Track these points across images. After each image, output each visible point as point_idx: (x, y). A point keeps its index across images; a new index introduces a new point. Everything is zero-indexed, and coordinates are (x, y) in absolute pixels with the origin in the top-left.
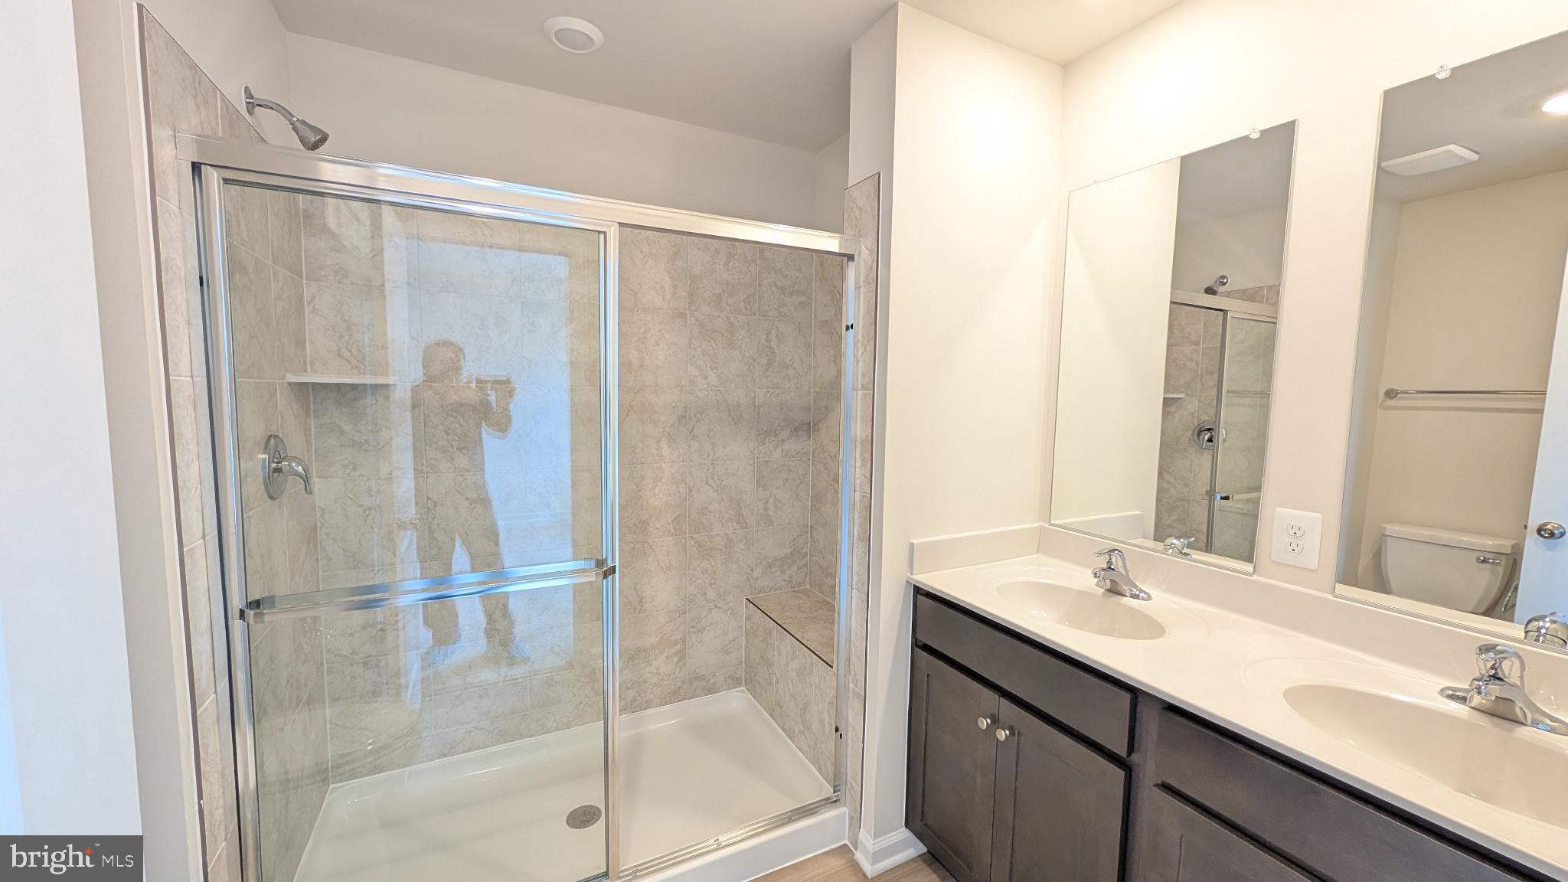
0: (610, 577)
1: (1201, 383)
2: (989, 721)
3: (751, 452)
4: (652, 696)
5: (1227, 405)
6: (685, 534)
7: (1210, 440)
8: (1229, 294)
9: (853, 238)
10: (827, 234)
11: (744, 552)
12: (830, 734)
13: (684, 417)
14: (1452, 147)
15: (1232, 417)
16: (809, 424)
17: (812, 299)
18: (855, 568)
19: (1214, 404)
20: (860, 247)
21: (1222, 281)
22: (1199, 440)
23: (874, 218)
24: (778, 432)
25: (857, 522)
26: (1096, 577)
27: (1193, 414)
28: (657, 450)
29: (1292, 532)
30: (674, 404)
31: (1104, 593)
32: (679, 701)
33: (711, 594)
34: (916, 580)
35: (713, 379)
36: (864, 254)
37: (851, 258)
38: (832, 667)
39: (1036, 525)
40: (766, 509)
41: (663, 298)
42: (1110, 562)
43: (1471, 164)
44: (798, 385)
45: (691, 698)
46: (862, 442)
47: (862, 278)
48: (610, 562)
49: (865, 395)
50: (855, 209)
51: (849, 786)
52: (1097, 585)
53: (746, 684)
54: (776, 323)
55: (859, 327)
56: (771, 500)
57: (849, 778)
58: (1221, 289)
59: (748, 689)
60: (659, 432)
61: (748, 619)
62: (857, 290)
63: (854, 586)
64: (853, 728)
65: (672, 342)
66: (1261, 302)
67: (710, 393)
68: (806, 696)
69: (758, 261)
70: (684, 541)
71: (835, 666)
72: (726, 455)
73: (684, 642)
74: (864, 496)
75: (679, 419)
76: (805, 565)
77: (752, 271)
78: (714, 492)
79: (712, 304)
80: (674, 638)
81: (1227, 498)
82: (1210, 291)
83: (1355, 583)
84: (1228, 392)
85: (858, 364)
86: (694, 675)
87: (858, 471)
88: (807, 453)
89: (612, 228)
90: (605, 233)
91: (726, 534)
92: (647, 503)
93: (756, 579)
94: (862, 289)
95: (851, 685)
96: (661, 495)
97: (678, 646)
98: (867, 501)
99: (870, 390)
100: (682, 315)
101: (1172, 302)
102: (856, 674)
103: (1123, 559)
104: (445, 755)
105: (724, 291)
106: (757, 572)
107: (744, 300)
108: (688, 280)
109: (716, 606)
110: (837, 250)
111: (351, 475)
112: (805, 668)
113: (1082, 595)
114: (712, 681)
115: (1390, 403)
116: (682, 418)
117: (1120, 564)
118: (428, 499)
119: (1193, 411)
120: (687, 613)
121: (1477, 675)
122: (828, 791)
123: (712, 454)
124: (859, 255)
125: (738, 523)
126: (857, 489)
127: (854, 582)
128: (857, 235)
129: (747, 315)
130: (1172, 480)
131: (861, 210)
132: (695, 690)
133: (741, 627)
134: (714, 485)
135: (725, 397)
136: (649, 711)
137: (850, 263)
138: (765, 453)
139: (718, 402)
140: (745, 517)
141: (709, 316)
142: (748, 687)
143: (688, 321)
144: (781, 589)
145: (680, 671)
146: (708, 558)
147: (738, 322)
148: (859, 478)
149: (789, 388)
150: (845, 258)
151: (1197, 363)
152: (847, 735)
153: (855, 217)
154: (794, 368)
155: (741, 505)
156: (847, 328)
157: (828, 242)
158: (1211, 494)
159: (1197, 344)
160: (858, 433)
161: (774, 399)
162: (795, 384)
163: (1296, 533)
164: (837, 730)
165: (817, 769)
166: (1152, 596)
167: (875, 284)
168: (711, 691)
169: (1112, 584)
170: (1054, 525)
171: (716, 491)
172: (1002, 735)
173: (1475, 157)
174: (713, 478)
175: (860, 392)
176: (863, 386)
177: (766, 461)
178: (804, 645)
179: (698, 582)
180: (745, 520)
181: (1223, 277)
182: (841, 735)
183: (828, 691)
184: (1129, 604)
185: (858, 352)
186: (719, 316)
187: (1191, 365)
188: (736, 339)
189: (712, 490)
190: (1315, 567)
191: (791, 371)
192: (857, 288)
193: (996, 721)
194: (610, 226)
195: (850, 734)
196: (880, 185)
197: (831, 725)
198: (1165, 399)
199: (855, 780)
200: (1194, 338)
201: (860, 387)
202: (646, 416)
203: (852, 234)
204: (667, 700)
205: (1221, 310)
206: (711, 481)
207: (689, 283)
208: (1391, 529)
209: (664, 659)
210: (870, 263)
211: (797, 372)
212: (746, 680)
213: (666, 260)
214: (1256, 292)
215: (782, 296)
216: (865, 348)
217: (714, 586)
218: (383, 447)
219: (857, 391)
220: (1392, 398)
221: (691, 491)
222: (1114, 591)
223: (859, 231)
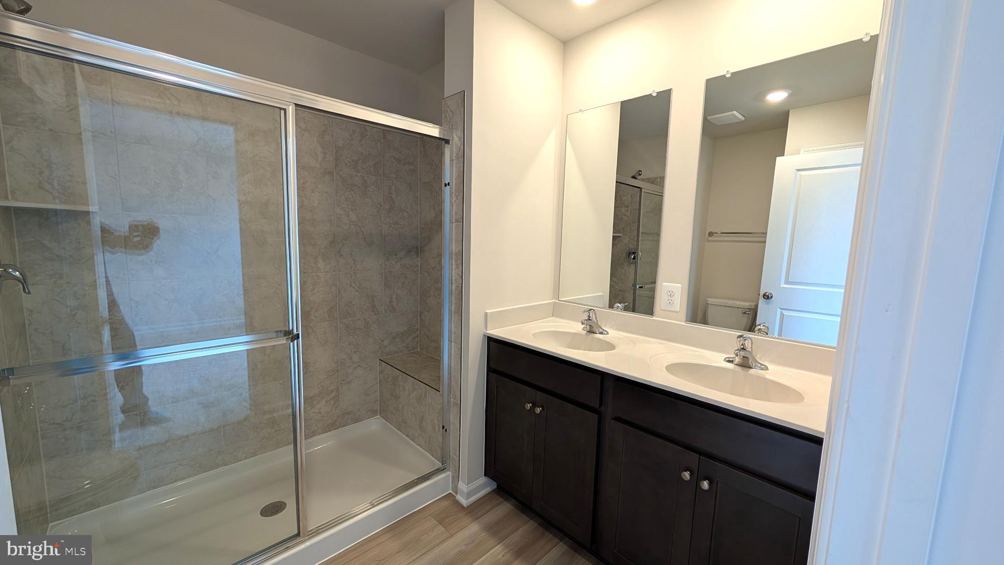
0: (296, 341)
1: (630, 228)
2: (531, 405)
3: (380, 265)
4: (316, 428)
5: (642, 240)
6: (337, 319)
7: (634, 258)
8: (643, 180)
9: (448, 129)
10: (431, 125)
11: (377, 330)
12: (439, 431)
13: (333, 242)
14: (735, 112)
15: (644, 246)
16: (417, 248)
17: (418, 168)
18: (453, 329)
19: (636, 239)
20: (453, 136)
21: (639, 173)
22: (629, 257)
23: (461, 118)
24: (397, 253)
25: (454, 302)
26: (582, 324)
27: (626, 244)
28: (315, 264)
29: (669, 294)
30: (326, 233)
31: (586, 334)
32: (335, 429)
33: (356, 358)
34: (488, 334)
35: (353, 217)
36: (455, 140)
37: (447, 142)
38: (439, 391)
39: (551, 301)
40: (391, 302)
41: (317, 161)
42: (589, 316)
43: (742, 122)
44: (410, 223)
45: (344, 426)
46: (456, 254)
47: (454, 155)
48: (295, 331)
49: (457, 226)
50: (449, 112)
51: (451, 458)
52: (583, 329)
53: (380, 414)
54: (394, 182)
55: (453, 185)
56: (394, 297)
57: (451, 454)
58: (639, 177)
59: (382, 417)
60: (316, 252)
61: (381, 372)
62: (452, 162)
63: (453, 341)
64: (454, 424)
65: (324, 191)
66: (657, 185)
67: (352, 226)
68: (422, 412)
69: (382, 141)
70: (336, 325)
71: (441, 390)
72: (364, 267)
73: (337, 389)
74: (458, 286)
75: (330, 243)
76: (417, 336)
77: (378, 147)
78: (356, 292)
79: (351, 167)
80: (331, 388)
81: (642, 287)
82: (634, 177)
83: (696, 322)
84: (642, 233)
85: (453, 207)
86: (345, 412)
87: (454, 272)
88: (417, 266)
89: (290, 107)
90: (285, 110)
91: (365, 319)
92: (309, 299)
93: (385, 346)
94: (454, 162)
95: (452, 400)
96: (318, 294)
97: (334, 394)
98: (459, 288)
99: (460, 222)
100: (331, 173)
101: (617, 182)
102: (455, 392)
103: (595, 314)
104: (154, 488)
105: (359, 159)
106: (386, 342)
107: (373, 165)
108: (334, 149)
109: (359, 366)
110: (437, 136)
111: (58, 282)
112: (421, 395)
113: (575, 335)
114: (357, 414)
115: (710, 238)
116: (332, 242)
117: (594, 317)
118: (131, 300)
119: (626, 243)
120: (339, 372)
121: (737, 349)
122: (439, 464)
123: (353, 266)
124: (452, 140)
125: (373, 311)
126: (453, 283)
127: (452, 339)
128: (451, 128)
129: (375, 176)
130: (616, 280)
131: (453, 112)
132: (346, 421)
133: (377, 378)
134: (356, 287)
135: (362, 229)
136: (315, 438)
137: (446, 145)
138: (390, 266)
139: (357, 233)
140: (377, 307)
141: (349, 174)
142: (382, 415)
143: (335, 177)
144: (402, 352)
145: (336, 410)
146: (353, 334)
147: (370, 180)
148: (455, 276)
149: (404, 224)
150: (443, 142)
151: (628, 217)
152: (450, 430)
153: (450, 117)
154: (407, 212)
155: (375, 300)
156: (446, 185)
157: (431, 130)
158: (634, 285)
159: (628, 207)
160: (454, 249)
161: (395, 232)
162: (408, 222)
163: (671, 294)
164: (443, 427)
165: (430, 454)
166: (609, 333)
167: (463, 159)
168: (357, 420)
169: (590, 328)
170: (560, 301)
171: (357, 291)
172: (538, 410)
173: (743, 118)
174: (355, 283)
175: (454, 224)
176: (456, 220)
177: (390, 271)
178: (420, 381)
179: (346, 350)
180: (377, 309)
181: (640, 171)
182: (446, 430)
183: (437, 406)
184: (598, 337)
185: (453, 200)
186: (357, 176)
187: (625, 218)
188: (369, 191)
189: (354, 290)
190: (678, 310)
191: (405, 214)
192: (452, 160)
193: (535, 405)
194: (289, 106)
195: (451, 428)
196: (464, 98)
197: (439, 426)
198: (613, 237)
199: (455, 454)
200: (626, 203)
201: (454, 221)
202: (306, 240)
203: (448, 127)
204: (327, 429)
205: (639, 188)
206: (353, 285)
207: (335, 152)
208: (710, 301)
209: (324, 403)
210: (459, 145)
211: (409, 214)
212: (380, 411)
213: (318, 135)
214: (655, 180)
215: (398, 165)
216: (457, 197)
217: (357, 353)
218: (87, 260)
219: (452, 223)
220: (711, 236)
221: (340, 291)
222: (591, 332)
223: (452, 125)
